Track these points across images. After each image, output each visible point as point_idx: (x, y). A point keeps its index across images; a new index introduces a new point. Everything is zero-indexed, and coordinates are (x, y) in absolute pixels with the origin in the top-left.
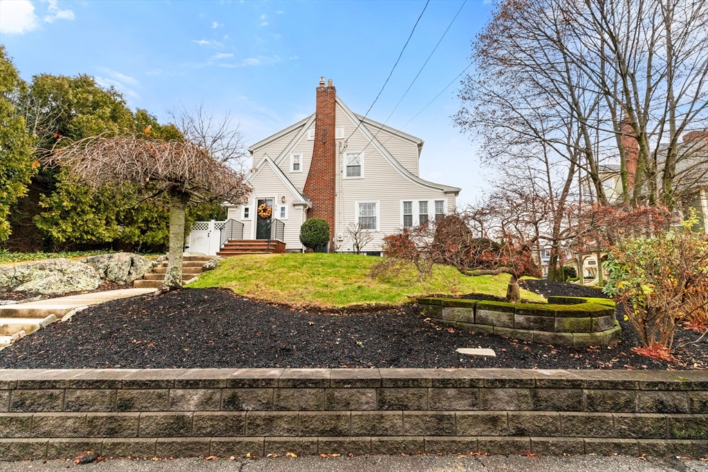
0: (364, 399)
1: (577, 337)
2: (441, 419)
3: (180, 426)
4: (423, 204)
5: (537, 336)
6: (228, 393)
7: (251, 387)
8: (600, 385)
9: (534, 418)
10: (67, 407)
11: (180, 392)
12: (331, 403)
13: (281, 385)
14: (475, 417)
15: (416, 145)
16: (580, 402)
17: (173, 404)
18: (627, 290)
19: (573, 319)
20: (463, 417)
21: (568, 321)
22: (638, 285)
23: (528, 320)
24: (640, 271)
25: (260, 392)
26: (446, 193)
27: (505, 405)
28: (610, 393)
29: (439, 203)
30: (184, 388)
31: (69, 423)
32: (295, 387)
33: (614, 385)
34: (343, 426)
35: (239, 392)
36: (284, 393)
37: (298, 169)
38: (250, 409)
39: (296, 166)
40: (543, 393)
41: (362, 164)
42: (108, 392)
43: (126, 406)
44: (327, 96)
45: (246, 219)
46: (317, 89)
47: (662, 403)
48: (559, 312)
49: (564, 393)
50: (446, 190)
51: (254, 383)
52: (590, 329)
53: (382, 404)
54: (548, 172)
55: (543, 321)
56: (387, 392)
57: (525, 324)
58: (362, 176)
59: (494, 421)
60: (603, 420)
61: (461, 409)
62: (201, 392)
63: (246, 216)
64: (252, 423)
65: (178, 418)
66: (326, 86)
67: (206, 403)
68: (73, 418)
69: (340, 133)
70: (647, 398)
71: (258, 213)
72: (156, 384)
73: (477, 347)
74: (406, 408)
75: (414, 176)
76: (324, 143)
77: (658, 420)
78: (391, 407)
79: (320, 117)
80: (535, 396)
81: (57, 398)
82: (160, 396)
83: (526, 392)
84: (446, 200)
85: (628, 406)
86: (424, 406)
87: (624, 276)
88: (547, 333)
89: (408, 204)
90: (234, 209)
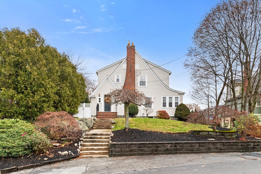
0: (197, 145)
1: (229, 137)
2: (209, 148)
3: (167, 150)
4: (171, 98)
5: (221, 137)
6: (175, 145)
7: (178, 144)
8: (233, 142)
9: (223, 147)
10: (148, 147)
11: (167, 145)
12: (191, 146)
13: (183, 143)
14: (214, 148)
15: (169, 74)
16: (230, 145)
17: (166, 147)
18: (239, 127)
19: (228, 134)
20: (212, 148)
21: (227, 134)
22: (241, 126)
23: (220, 134)
24: (242, 124)
25: (180, 144)
26: (179, 94)
27: (219, 146)
28: (235, 143)
29: (177, 98)
30: (167, 144)
31: (149, 150)
32: (186, 144)
33: (235, 142)
34: (193, 149)
35: (176, 144)
36: (184, 144)
37: (119, 81)
38: (178, 147)
39: (118, 80)
40: (224, 144)
41: (146, 81)
42: (155, 145)
43: (158, 147)
44: (131, 50)
45: (100, 103)
46: (127, 46)
47: (242, 145)
48: (226, 132)
49: (228, 144)
50: (180, 93)
51: (179, 143)
52: (231, 136)
53: (199, 146)
54: (216, 85)
55: (222, 134)
56: (200, 144)
57: (219, 135)
58: (146, 85)
59: (217, 148)
60: (233, 148)
61: (212, 146)
62: (170, 145)
63: (100, 101)
64: (179, 149)
65: (167, 149)
66: (131, 45)
67: (171, 146)
68: (149, 149)
69: (137, 67)
70: (240, 144)
71: (105, 100)
72: (163, 143)
73: (211, 139)
74: (203, 146)
75: (167, 87)
76: (131, 71)
77: (241, 147)
78: (201, 146)
79: (129, 59)
80: (223, 144)
81: (146, 146)
82: (163, 145)
83: (222, 144)
84: (179, 97)
85: (237, 145)
86: (206, 146)
87: (239, 125)
88: (223, 137)
89: (164, 98)
90: (94, 99)
